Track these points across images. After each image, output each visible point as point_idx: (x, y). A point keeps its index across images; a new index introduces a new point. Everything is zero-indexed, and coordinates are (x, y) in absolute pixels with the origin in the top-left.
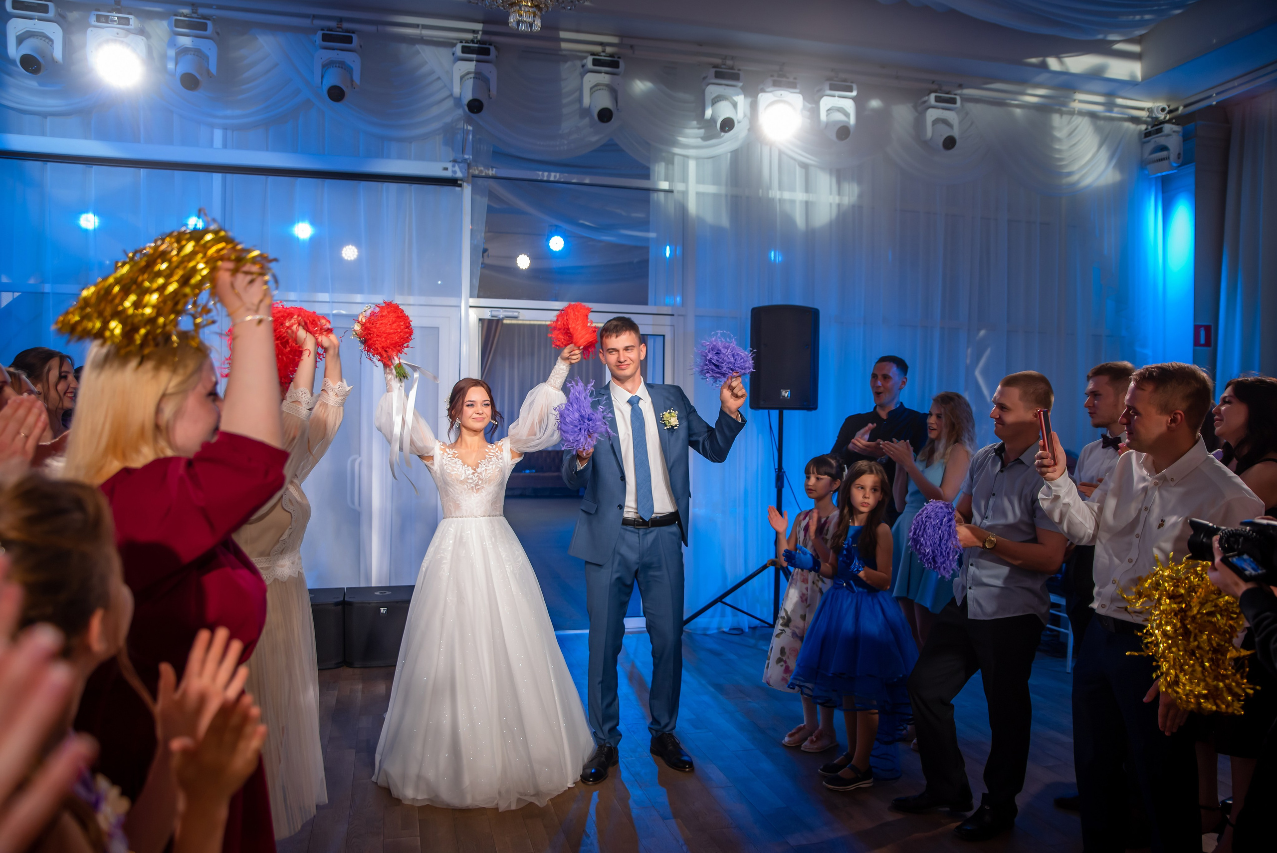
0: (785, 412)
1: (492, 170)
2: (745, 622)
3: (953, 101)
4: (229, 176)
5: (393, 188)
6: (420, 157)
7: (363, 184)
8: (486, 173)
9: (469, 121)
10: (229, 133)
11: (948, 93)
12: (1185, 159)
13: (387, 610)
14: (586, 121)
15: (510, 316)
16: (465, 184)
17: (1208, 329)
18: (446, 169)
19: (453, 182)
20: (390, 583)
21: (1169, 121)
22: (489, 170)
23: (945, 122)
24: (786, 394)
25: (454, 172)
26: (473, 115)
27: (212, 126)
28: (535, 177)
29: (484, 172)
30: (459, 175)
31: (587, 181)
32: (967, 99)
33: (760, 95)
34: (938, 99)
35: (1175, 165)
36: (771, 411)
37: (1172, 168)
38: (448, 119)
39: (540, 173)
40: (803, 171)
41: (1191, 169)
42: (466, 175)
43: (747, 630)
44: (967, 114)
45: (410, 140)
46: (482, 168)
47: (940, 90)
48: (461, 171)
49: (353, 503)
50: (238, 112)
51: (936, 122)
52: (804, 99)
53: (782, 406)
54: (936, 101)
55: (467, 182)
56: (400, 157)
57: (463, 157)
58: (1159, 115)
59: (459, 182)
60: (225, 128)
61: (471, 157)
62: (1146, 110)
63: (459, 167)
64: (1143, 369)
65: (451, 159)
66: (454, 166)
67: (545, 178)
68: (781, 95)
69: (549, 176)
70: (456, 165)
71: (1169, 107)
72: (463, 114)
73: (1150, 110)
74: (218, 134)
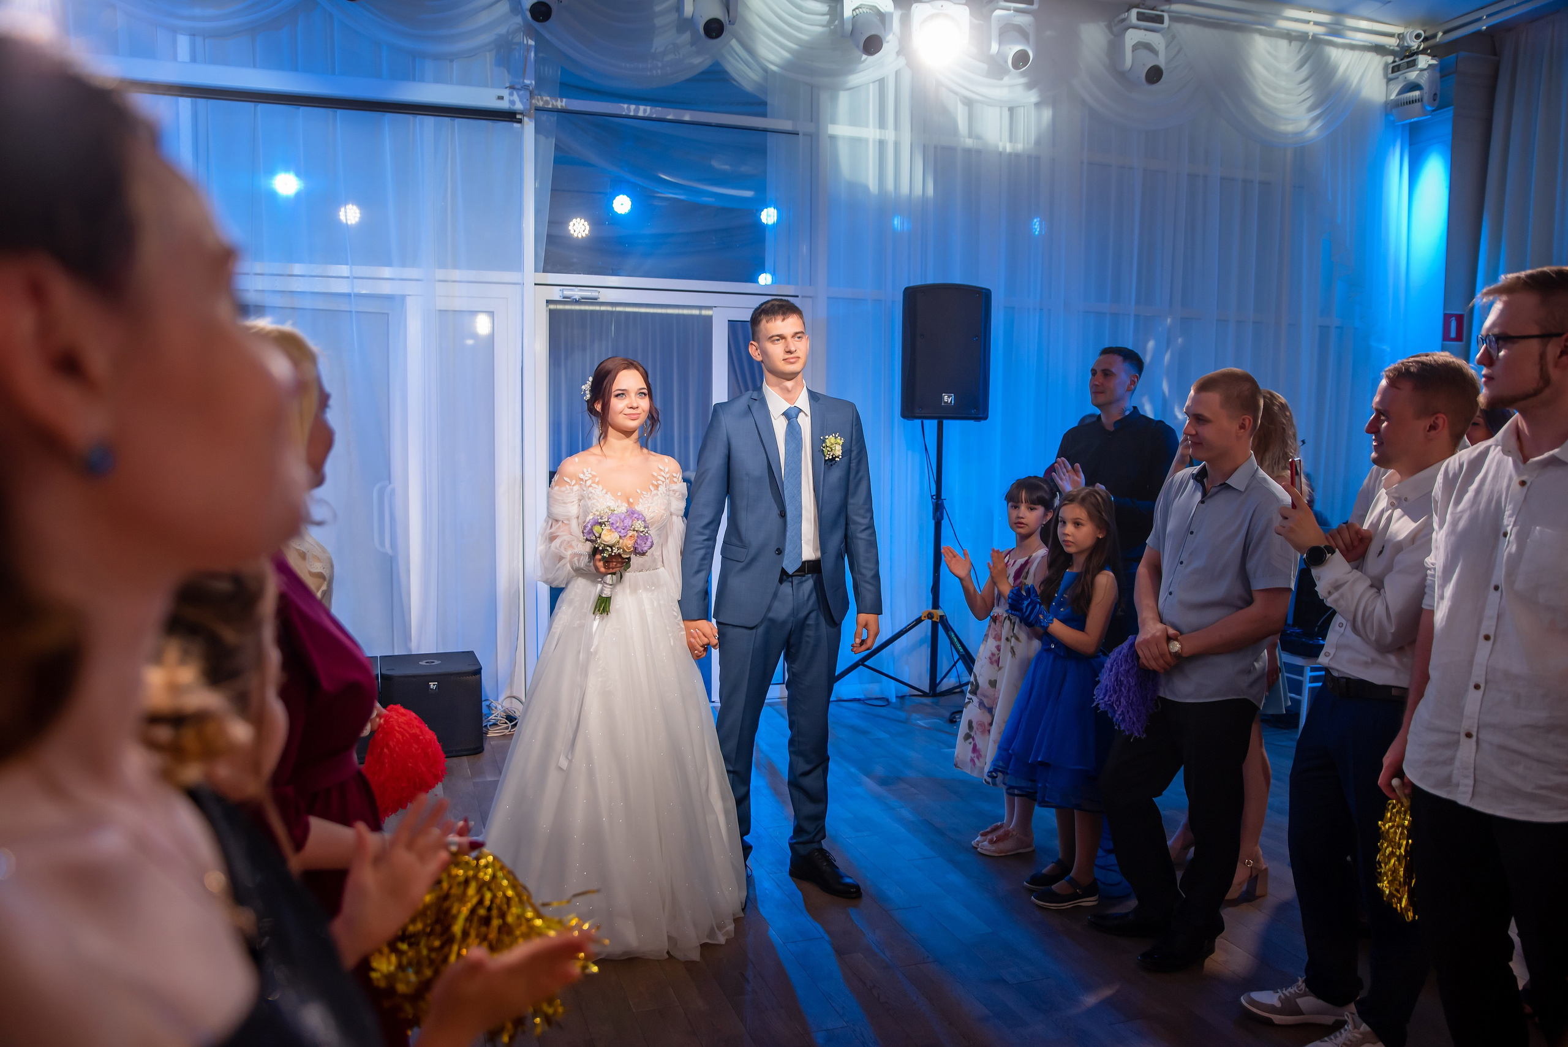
0: (945, 422)
1: (562, 101)
2: (891, 690)
3: (1159, 20)
4: (201, 102)
5: (429, 122)
6: (465, 81)
7: (388, 117)
8: (553, 105)
9: (530, 32)
10: (199, 40)
11: (1153, 9)
12: (1440, 101)
13: (438, 685)
14: (687, 36)
15: (588, 296)
16: (526, 119)
17: (1460, 319)
18: (501, 98)
19: (510, 116)
20: (437, 650)
21: (1423, 52)
22: (557, 101)
23: (1148, 47)
24: (947, 398)
25: (513, 102)
26: (536, 25)
27: (174, 31)
28: (618, 112)
29: (551, 103)
30: (519, 106)
31: (687, 118)
32: (1177, 18)
33: (914, 6)
34: (1141, 17)
35: (1429, 108)
36: (926, 422)
37: (1425, 113)
38: (502, 30)
39: (626, 106)
40: (966, 108)
41: (1448, 113)
42: (528, 107)
43: (894, 700)
44: (1174, 37)
45: (451, 58)
46: (548, 98)
47: (1143, 4)
48: (521, 101)
49: (382, 543)
50: (210, 12)
51: (1135, 48)
52: (971, 14)
53: (942, 415)
54: (1138, 19)
55: (529, 117)
56: (438, 80)
57: (523, 82)
58: (1412, 44)
59: (518, 116)
60: (193, 34)
61: (533, 82)
62: (1396, 36)
63: (519, 96)
64: (1398, 364)
65: (508, 85)
66: (511, 94)
67: (632, 114)
68: (942, 6)
69: (637, 110)
70: (515, 93)
71: (1425, 32)
72: (522, 24)
73: (1401, 37)
74: (183, 42)
